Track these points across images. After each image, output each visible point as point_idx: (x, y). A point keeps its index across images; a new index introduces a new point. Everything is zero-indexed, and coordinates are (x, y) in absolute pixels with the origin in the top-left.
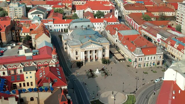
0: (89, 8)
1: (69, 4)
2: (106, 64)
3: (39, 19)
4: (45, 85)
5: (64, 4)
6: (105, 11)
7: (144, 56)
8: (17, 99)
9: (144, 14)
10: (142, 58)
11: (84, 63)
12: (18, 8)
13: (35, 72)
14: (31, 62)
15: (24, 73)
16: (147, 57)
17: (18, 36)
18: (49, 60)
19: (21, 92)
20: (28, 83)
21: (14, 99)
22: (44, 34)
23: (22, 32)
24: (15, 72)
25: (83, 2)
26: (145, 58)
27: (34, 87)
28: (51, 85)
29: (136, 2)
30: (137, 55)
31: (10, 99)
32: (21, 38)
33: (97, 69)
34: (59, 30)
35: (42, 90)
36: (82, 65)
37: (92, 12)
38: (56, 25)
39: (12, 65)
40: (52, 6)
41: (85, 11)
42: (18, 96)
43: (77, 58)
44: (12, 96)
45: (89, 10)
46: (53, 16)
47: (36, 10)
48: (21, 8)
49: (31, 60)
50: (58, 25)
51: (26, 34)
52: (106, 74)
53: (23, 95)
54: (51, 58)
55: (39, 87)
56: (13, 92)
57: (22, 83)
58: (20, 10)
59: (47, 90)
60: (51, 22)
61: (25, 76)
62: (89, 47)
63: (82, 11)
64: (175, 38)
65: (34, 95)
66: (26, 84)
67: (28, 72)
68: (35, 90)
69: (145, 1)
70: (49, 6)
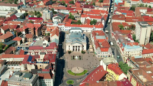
0: (88, 17)
1: (80, 11)
2: (83, 53)
3: (57, 23)
4: (47, 61)
5: (77, 10)
6: (97, 19)
7: (101, 52)
8: (35, 65)
9: (121, 23)
10: (100, 53)
11: (72, 52)
12: (48, 14)
13: (45, 55)
14: (45, 50)
15: (40, 55)
16: (103, 53)
17: (44, 33)
18: (53, 50)
19: (37, 63)
20: (41, 59)
21: (34, 65)
22: (55, 35)
23: (46, 30)
24: (38, 54)
25: (90, 9)
26: (102, 53)
27: (42, 61)
28: (48, 61)
29: (121, 14)
30: (98, 51)
31: (32, 65)
32: (46, 34)
33: (77, 56)
34: (68, 30)
35: (45, 63)
36: (71, 53)
37: (90, 19)
38: (66, 27)
39: (36, 50)
40: (70, 11)
41: (86, 18)
42: (35, 64)
43: (69, 49)
44: (33, 64)
45: (88, 18)
46: (66, 22)
47: (57, 16)
48: (49, 14)
49: (45, 49)
50: (67, 27)
51: (48, 32)
52: (80, 59)
53: (37, 64)
54: (54, 49)
55: (44, 61)
56: (34, 62)
57: (39, 59)
58: (49, 15)
59: (46, 63)
60: (63, 25)
61: (41, 56)
62: (75, 44)
63: (84, 18)
64: (125, 43)
65: (42, 64)
66: (41, 60)
67: (42, 55)
68: (42, 63)
69: (128, 13)
70: (68, 11)
